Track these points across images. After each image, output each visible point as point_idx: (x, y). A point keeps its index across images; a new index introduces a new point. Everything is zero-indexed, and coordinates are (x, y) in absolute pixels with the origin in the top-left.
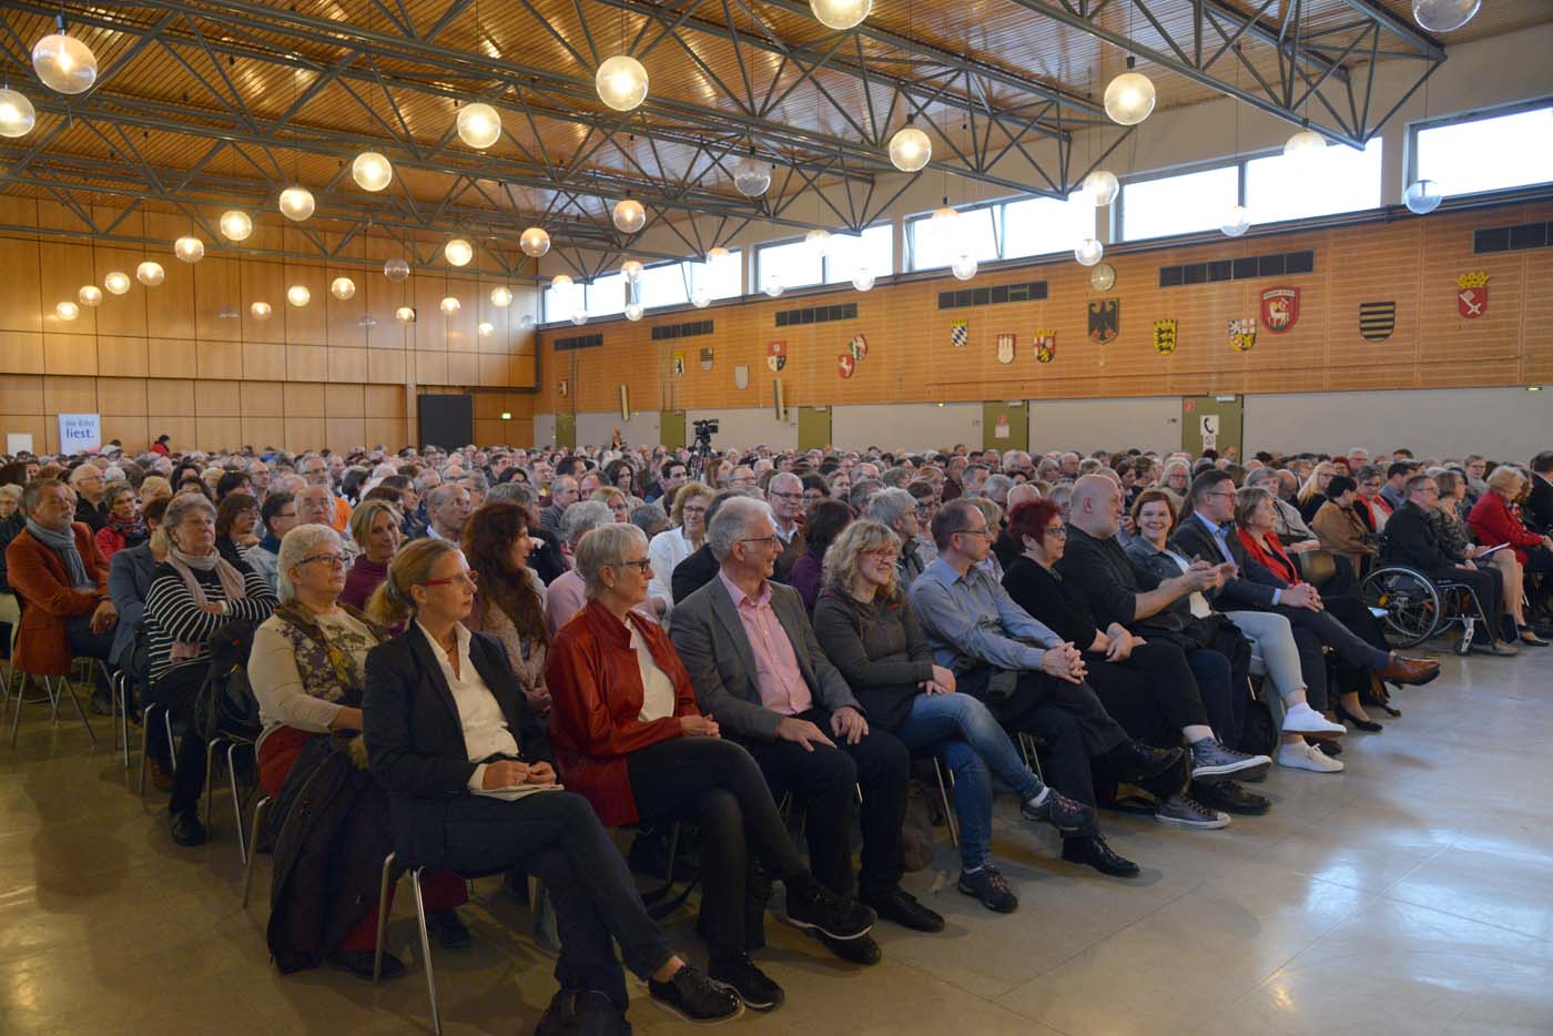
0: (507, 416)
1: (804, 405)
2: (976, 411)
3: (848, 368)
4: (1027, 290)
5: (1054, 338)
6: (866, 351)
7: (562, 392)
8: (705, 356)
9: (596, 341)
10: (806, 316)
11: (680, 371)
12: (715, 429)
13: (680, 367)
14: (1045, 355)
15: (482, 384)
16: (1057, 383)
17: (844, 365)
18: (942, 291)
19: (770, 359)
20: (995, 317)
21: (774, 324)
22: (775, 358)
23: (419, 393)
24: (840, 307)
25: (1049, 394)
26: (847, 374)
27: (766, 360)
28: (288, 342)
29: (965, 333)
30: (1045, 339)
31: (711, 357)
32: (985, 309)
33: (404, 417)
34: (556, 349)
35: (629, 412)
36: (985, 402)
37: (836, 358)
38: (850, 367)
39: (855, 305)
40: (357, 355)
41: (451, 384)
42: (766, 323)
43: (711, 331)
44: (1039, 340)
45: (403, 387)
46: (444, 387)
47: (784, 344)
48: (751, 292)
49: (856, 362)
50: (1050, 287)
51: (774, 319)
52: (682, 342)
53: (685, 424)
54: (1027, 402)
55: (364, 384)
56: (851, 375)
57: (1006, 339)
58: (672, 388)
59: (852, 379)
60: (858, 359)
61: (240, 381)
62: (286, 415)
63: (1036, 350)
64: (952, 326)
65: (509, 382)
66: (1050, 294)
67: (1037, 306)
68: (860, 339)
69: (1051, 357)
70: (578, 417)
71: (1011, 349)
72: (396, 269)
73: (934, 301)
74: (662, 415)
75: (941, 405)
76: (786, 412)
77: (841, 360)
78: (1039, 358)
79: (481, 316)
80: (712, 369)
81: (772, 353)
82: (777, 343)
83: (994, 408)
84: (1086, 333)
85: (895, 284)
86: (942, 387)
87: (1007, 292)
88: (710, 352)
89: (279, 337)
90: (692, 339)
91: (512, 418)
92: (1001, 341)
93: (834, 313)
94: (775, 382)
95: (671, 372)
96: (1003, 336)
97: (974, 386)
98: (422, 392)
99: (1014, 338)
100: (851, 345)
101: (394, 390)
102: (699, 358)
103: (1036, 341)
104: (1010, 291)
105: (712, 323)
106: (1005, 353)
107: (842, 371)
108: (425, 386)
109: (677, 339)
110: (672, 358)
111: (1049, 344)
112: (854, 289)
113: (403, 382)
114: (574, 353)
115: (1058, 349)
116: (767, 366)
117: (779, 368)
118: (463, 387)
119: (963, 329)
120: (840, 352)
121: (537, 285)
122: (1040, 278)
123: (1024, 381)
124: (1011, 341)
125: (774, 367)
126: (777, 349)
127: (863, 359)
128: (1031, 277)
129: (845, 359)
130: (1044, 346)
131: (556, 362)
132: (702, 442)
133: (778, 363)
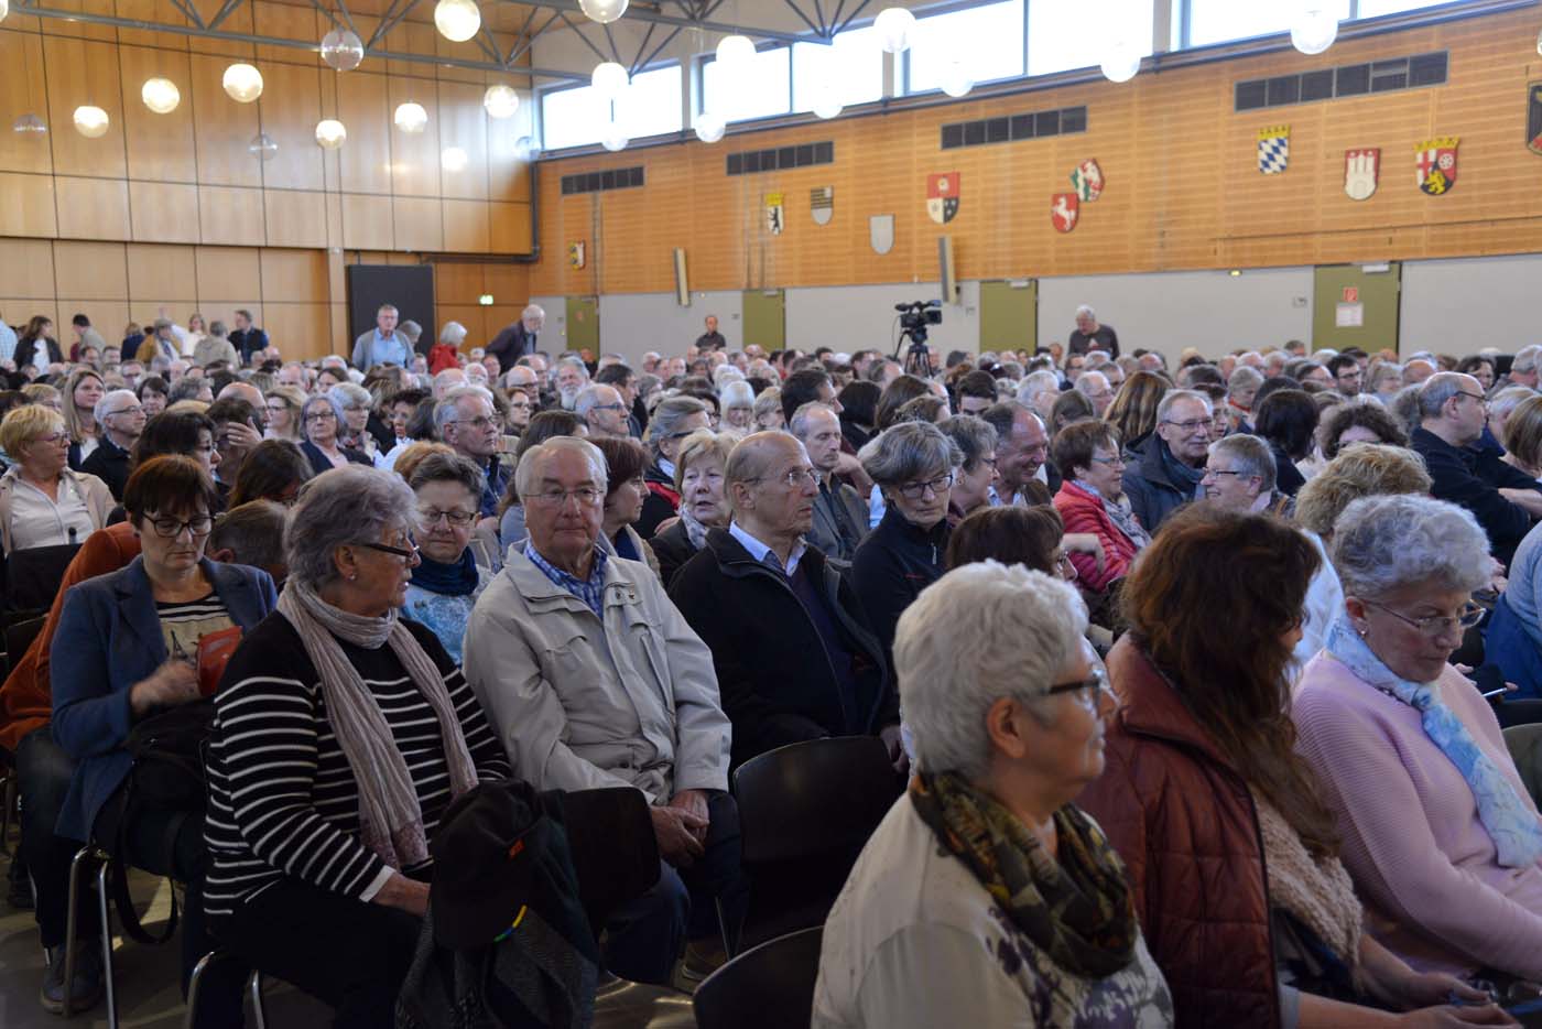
0: (487, 300)
1: (990, 277)
2: (1302, 282)
3: (1068, 215)
4: (1406, 70)
5: (1455, 153)
6: (1101, 188)
7: (576, 261)
8: (819, 199)
9: (634, 177)
10: (996, 131)
11: (777, 225)
12: (935, 317)
13: (775, 217)
14: (1437, 181)
15: (447, 250)
16: (1459, 230)
17: (1062, 210)
18: (1244, 80)
19: (931, 203)
20: (1341, 120)
21: (939, 145)
22: (940, 202)
23: (348, 263)
24: (1055, 113)
25: (1443, 249)
26: (1068, 225)
27: (924, 206)
28: (132, 176)
29: (1282, 149)
30: (1440, 153)
31: (830, 203)
32: (1324, 107)
33: (324, 302)
34: (566, 191)
35: (689, 293)
36: (1317, 266)
37: (1049, 199)
38: (1073, 213)
39: (1083, 110)
40: (245, 200)
41: (398, 248)
42: (924, 146)
43: (830, 159)
44: (1426, 155)
45: (322, 252)
46: (387, 253)
47: (955, 179)
48: (898, 93)
49: (1082, 205)
50: (1452, 63)
51: (938, 137)
52: (777, 178)
53: (784, 310)
54: (1398, 265)
55: (259, 248)
56: (1072, 228)
57: (1361, 157)
58: (763, 252)
59: (1075, 234)
60: (1086, 199)
61: (52, 240)
62: (132, 297)
63: (1420, 173)
64: (1260, 138)
65: (490, 247)
66: (1451, 74)
67: (1426, 97)
68: (1089, 166)
69: (1448, 185)
70: (603, 300)
71: (1372, 175)
72: (341, 48)
73: (1228, 98)
74: (745, 300)
75: (1236, 273)
76: (958, 290)
77: (1056, 202)
78: (1425, 188)
79: (445, 140)
80: (830, 221)
81: (934, 193)
82: (944, 176)
83: (1333, 276)
84: (1522, 139)
85: (1157, 71)
86: (1238, 244)
87: (1366, 77)
88: (828, 193)
89: (119, 168)
90: (798, 173)
91: (495, 305)
92: (1352, 163)
93: (1047, 124)
94: (942, 242)
95: (762, 227)
96: (1357, 153)
97: (1298, 241)
98: (354, 261)
99: (1378, 153)
100: (1075, 177)
101: (306, 258)
102: (808, 203)
103: (1420, 159)
104: (1373, 74)
105: (830, 145)
106: (1360, 180)
107: (1058, 221)
108: (356, 252)
109: (771, 174)
110: (763, 203)
111: (1446, 162)
112: (1105, 79)
113: (322, 245)
114: (595, 199)
115: (1461, 171)
116: (927, 214)
117: (947, 218)
118: (418, 254)
119: (1281, 143)
120: (1053, 190)
121: (531, 87)
122: (1434, 47)
123: (1394, 229)
124: (1371, 161)
125: (938, 217)
126: (943, 186)
127: (1098, 198)
128: (1412, 46)
129: (1063, 201)
130: (1436, 166)
131: (565, 213)
132: (914, 339)
133: (946, 209)
